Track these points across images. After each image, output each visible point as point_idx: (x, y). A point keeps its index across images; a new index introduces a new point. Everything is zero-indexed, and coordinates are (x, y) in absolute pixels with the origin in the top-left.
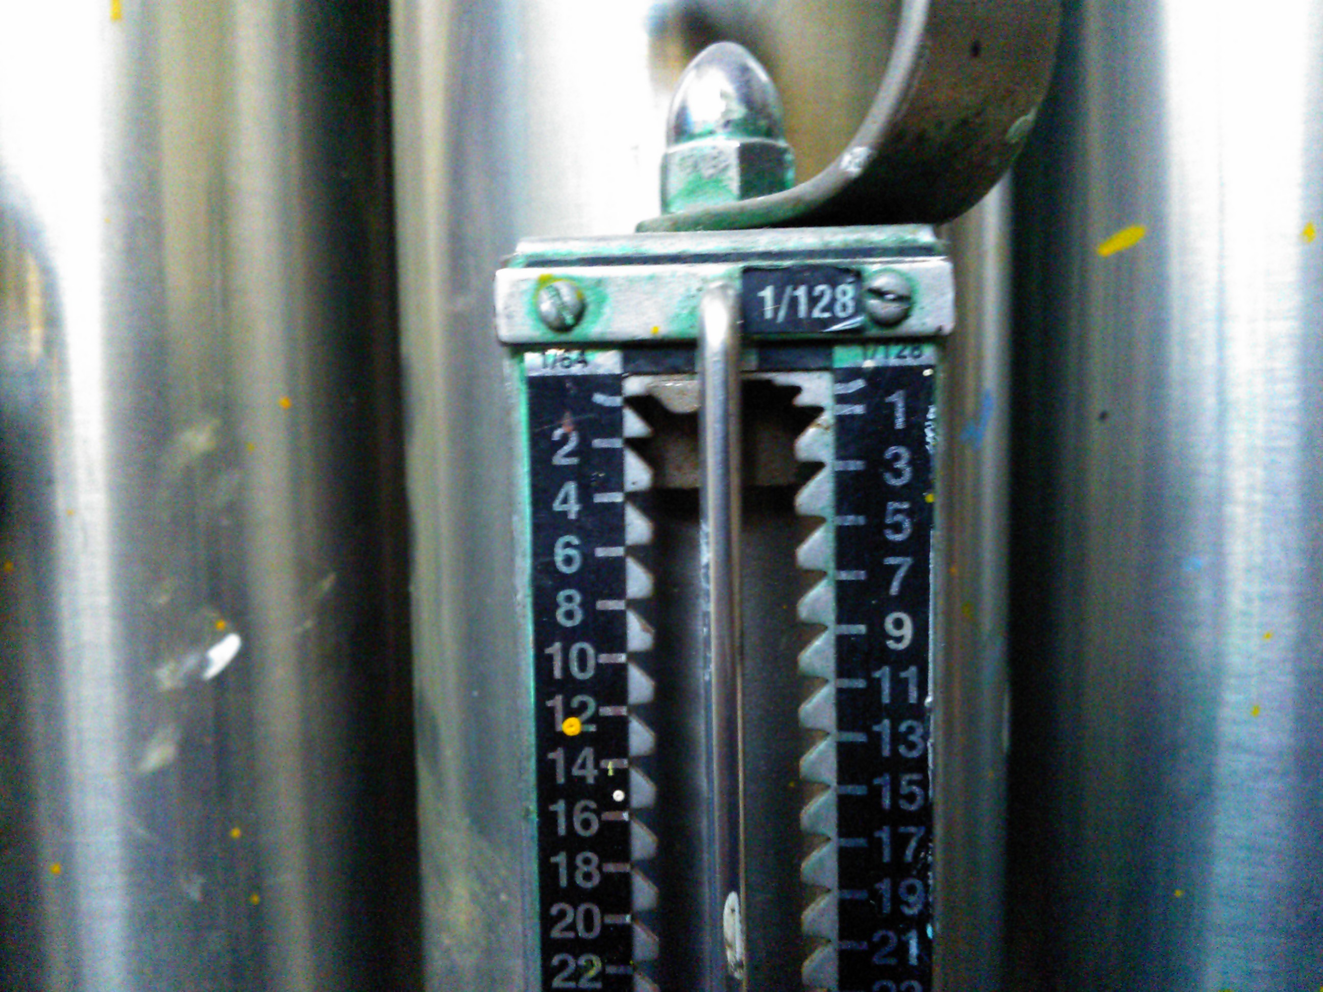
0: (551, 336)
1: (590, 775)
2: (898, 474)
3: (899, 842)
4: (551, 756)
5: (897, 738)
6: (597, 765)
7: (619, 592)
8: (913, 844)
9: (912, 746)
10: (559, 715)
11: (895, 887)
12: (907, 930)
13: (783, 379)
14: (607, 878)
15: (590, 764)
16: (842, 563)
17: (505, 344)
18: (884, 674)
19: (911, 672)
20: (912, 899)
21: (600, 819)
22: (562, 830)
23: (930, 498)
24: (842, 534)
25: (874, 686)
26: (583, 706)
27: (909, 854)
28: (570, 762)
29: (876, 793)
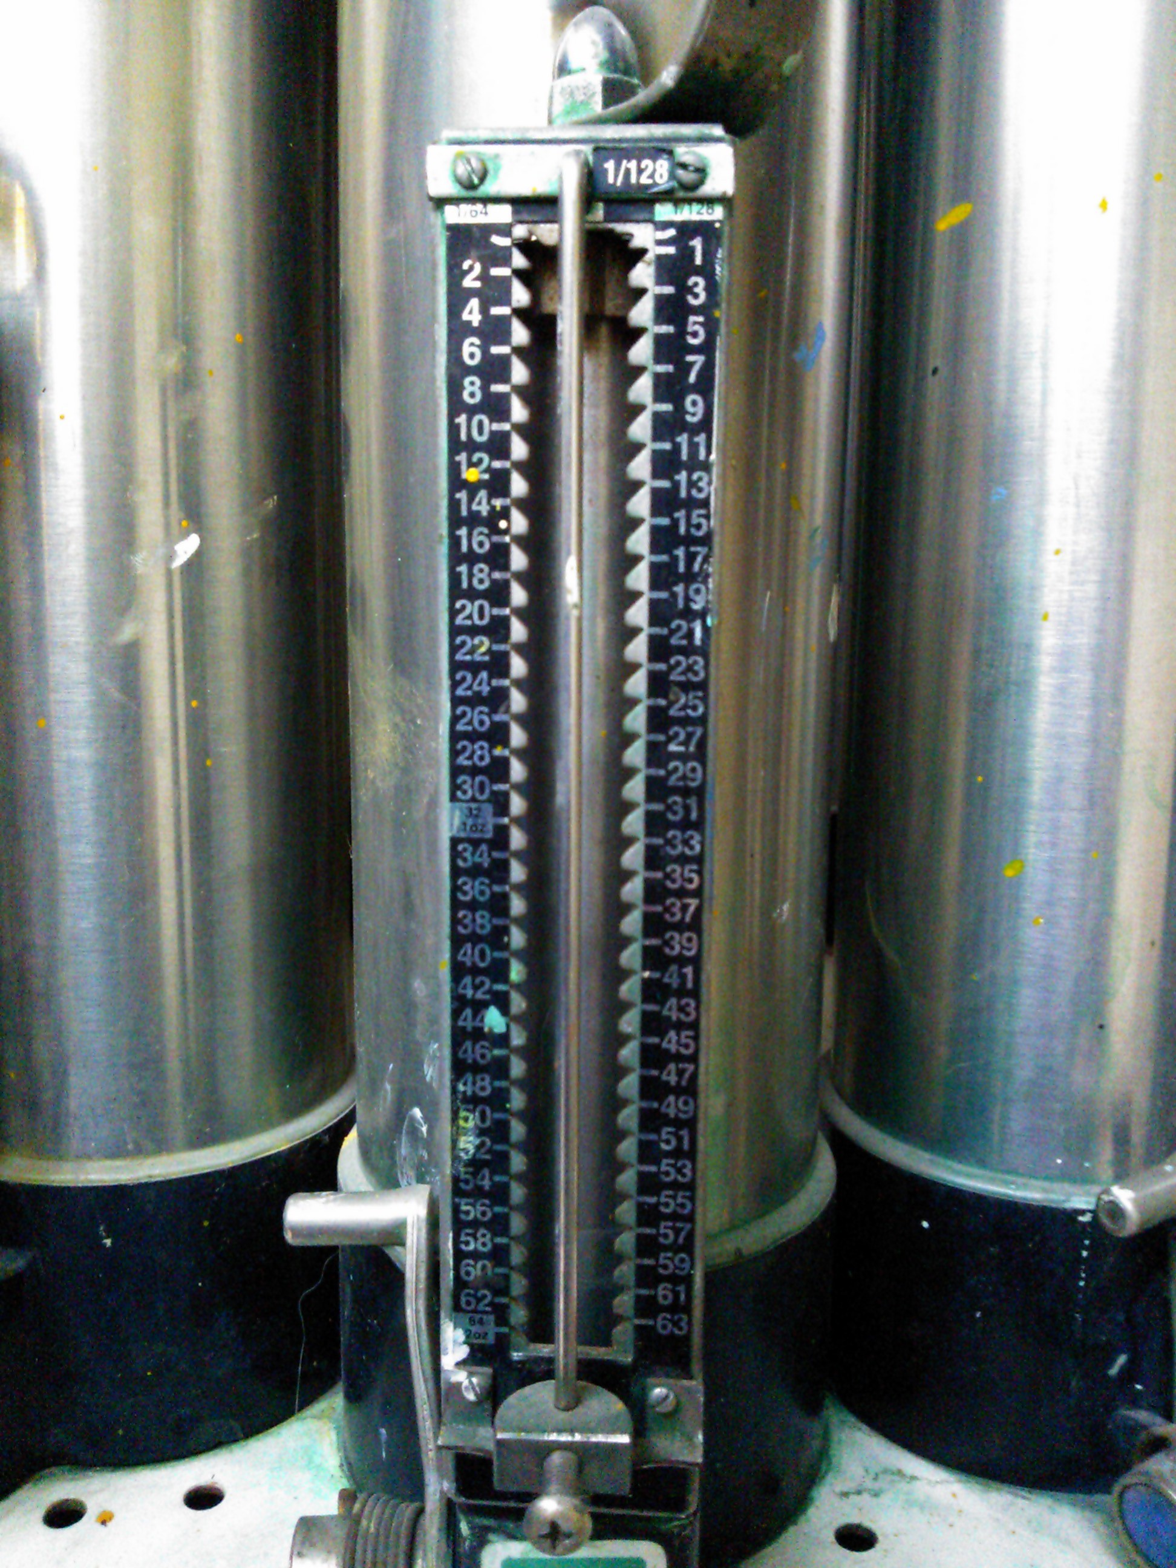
0: (464, 193)
1: (484, 510)
2: (696, 296)
3: (690, 558)
4: (458, 496)
5: (691, 484)
6: (489, 502)
7: (505, 379)
8: (699, 559)
9: (700, 490)
10: (464, 467)
11: (687, 589)
12: (694, 620)
13: (620, 228)
14: (494, 582)
15: (484, 501)
16: (658, 359)
17: (431, 199)
18: (683, 439)
19: (701, 439)
20: (698, 598)
21: (490, 540)
22: (464, 548)
23: (717, 314)
24: (659, 340)
25: (677, 448)
26: (480, 461)
27: (696, 567)
28: (471, 500)
29: (675, 523)
